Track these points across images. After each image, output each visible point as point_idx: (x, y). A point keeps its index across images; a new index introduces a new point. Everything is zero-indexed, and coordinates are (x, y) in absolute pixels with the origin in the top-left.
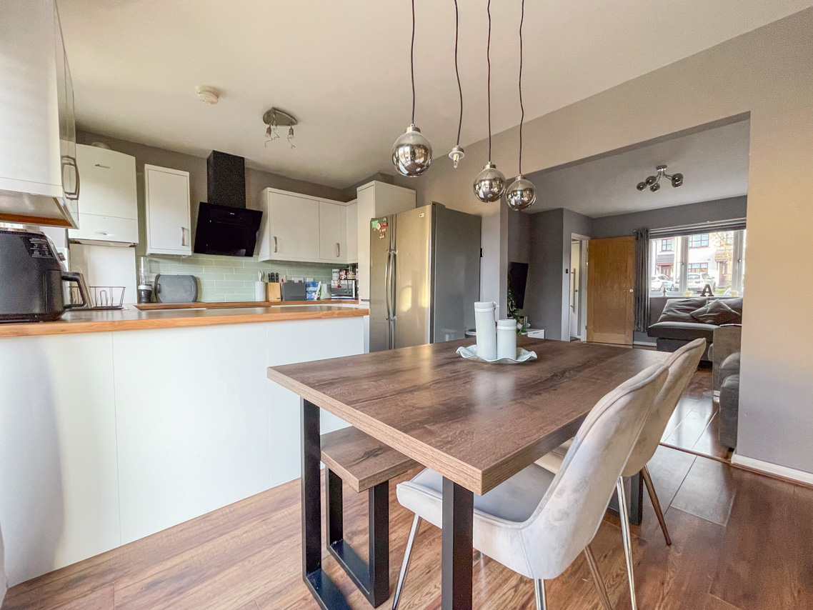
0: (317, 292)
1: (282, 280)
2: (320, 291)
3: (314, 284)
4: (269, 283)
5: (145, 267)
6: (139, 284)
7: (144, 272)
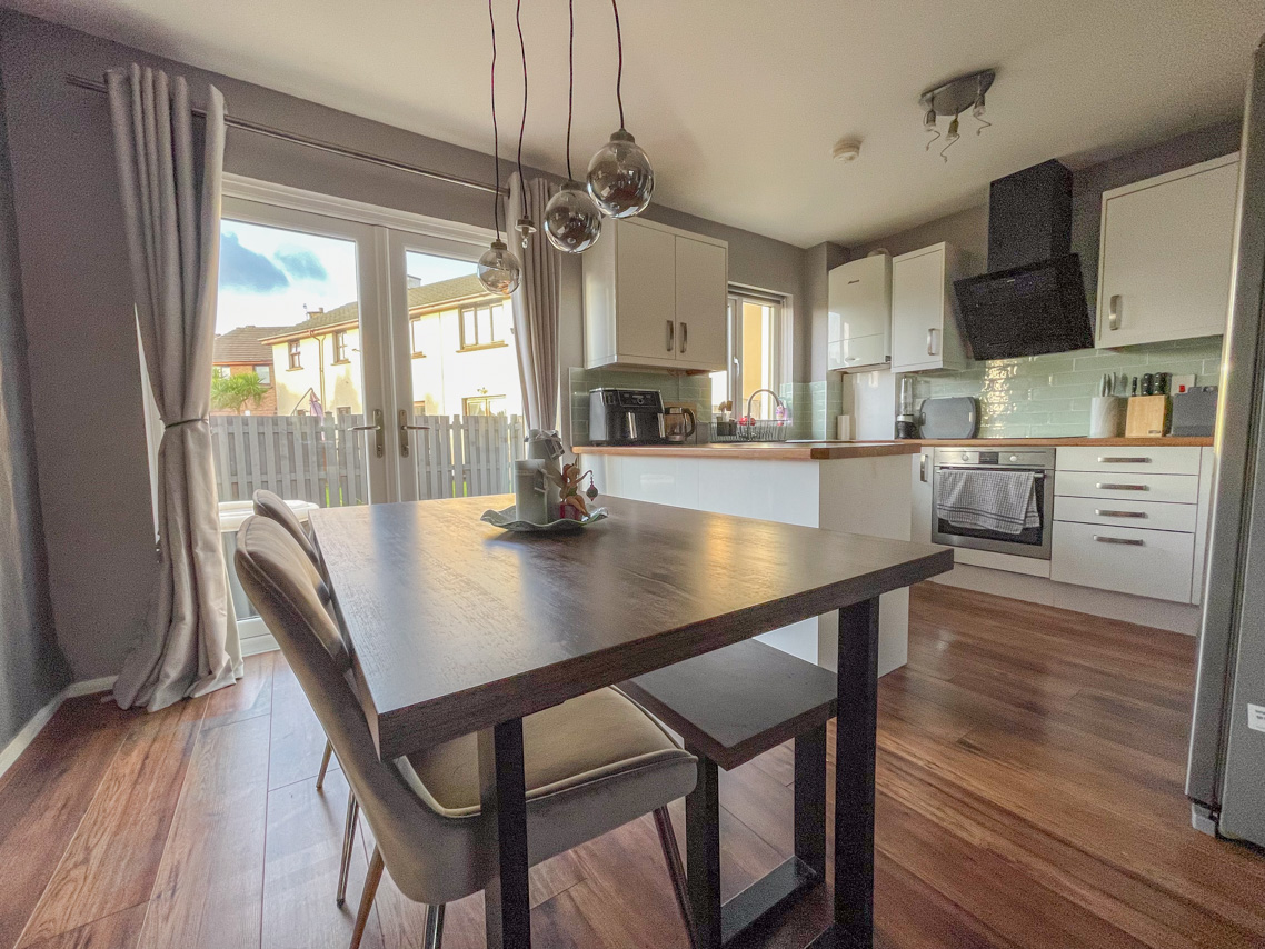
1: (1182, 388)
4: (1131, 399)
5: (906, 391)
6: (897, 414)
7: (905, 398)
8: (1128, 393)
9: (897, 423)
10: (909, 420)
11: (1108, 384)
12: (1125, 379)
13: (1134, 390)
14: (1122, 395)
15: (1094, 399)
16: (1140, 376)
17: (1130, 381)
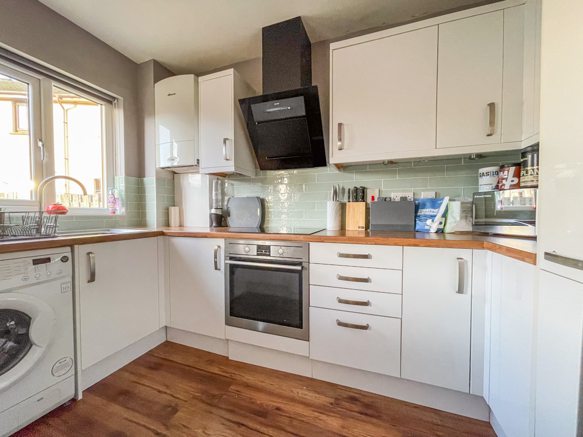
0: (438, 218)
1: (373, 198)
2: (445, 215)
3: (435, 203)
4: (348, 203)
5: (217, 190)
6: (211, 208)
7: (216, 195)
8: (346, 200)
9: (211, 215)
10: (219, 212)
11: (335, 192)
12: (343, 189)
13: (349, 198)
14: (342, 201)
15: (328, 203)
16: (352, 188)
17: (347, 191)
